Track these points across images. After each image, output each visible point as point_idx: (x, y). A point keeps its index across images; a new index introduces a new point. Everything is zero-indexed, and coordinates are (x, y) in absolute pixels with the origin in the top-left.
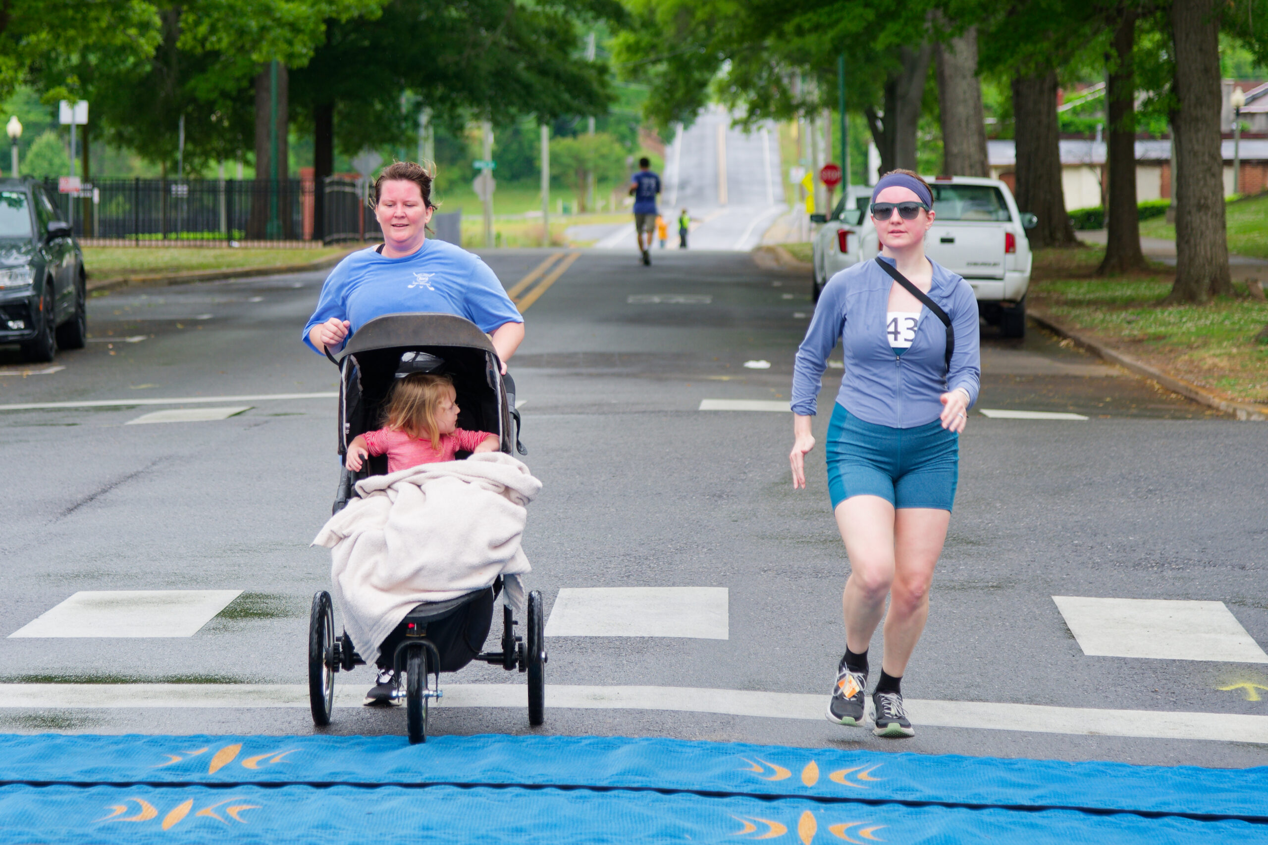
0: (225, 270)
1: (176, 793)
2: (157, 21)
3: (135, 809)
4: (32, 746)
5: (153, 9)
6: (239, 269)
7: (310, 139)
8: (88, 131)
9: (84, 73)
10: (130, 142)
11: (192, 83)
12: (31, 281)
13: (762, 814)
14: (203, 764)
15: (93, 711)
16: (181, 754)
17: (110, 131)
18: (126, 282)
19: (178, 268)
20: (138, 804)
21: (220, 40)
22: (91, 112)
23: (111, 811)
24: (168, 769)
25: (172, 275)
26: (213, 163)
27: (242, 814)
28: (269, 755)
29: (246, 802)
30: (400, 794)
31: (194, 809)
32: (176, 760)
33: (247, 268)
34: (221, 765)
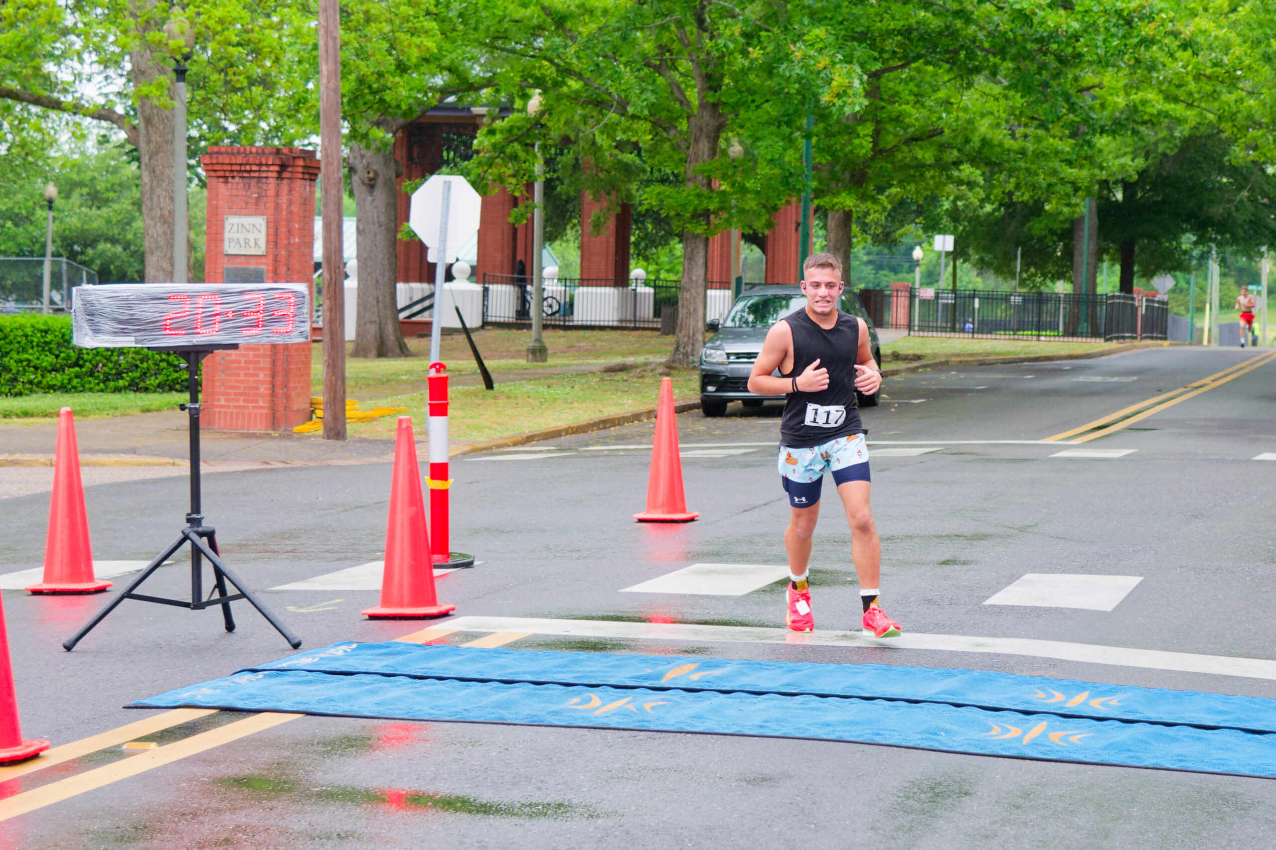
3: (586, 701)
8: (955, 255)
14: (662, 675)
15: (626, 639)
20: (591, 698)
22: (957, 242)
27: (653, 707)
28: (713, 672)
29: (665, 700)
30: (774, 700)
31: (627, 703)
32: (646, 672)
34: (675, 675)
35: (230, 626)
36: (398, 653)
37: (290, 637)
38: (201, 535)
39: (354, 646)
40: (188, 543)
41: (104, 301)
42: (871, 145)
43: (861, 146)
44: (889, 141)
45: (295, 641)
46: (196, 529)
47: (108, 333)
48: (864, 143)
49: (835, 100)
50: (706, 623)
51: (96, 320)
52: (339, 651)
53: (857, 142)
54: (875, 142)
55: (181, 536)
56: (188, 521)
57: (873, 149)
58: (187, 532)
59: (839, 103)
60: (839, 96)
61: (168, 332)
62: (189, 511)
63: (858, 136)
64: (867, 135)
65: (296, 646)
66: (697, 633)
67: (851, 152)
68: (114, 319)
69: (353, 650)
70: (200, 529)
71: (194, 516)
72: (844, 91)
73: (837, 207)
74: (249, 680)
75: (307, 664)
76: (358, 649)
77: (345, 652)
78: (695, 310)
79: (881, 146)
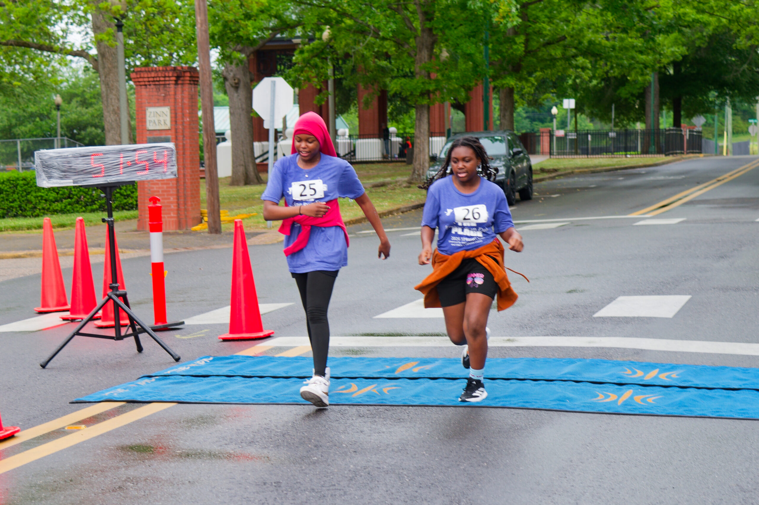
0: (617, 167)
1: (372, 381)
2: (589, 66)
3: (348, 388)
5: (587, 61)
6: (623, 166)
7: (672, 113)
8: (576, 111)
9: (575, 88)
10: (597, 115)
11: (618, 92)
12: (504, 173)
14: (394, 370)
16: (391, 366)
17: (587, 111)
18: (573, 173)
19: (597, 166)
20: (352, 385)
22: (576, 104)
23: (340, 388)
25: (592, 169)
26: (631, 124)
27: (389, 390)
28: (427, 366)
29: (396, 385)
32: (387, 368)
33: (626, 166)
34: (402, 370)
35: (140, 349)
37: (174, 355)
38: (119, 296)
40: (111, 301)
41: (53, 159)
42: (523, 49)
43: (518, 49)
44: (534, 45)
45: (178, 357)
46: (115, 292)
47: (57, 178)
48: (520, 47)
50: (424, 335)
52: (202, 362)
53: (515, 47)
54: (526, 47)
55: (107, 297)
56: (110, 288)
57: (525, 51)
58: (110, 294)
59: (504, 21)
60: (504, 18)
61: (93, 175)
62: (111, 282)
63: (515, 43)
64: (520, 43)
65: (177, 360)
67: (512, 53)
68: (60, 170)
69: (210, 361)
70: (118, 293)
71: (114, 285)
72: (507, 15)
73: (505, 86)
74: (147, 383)
75: (184, 371)
76: (214, 360)
77: (206, 362)
78: (424, 149)
79: (529, 49)
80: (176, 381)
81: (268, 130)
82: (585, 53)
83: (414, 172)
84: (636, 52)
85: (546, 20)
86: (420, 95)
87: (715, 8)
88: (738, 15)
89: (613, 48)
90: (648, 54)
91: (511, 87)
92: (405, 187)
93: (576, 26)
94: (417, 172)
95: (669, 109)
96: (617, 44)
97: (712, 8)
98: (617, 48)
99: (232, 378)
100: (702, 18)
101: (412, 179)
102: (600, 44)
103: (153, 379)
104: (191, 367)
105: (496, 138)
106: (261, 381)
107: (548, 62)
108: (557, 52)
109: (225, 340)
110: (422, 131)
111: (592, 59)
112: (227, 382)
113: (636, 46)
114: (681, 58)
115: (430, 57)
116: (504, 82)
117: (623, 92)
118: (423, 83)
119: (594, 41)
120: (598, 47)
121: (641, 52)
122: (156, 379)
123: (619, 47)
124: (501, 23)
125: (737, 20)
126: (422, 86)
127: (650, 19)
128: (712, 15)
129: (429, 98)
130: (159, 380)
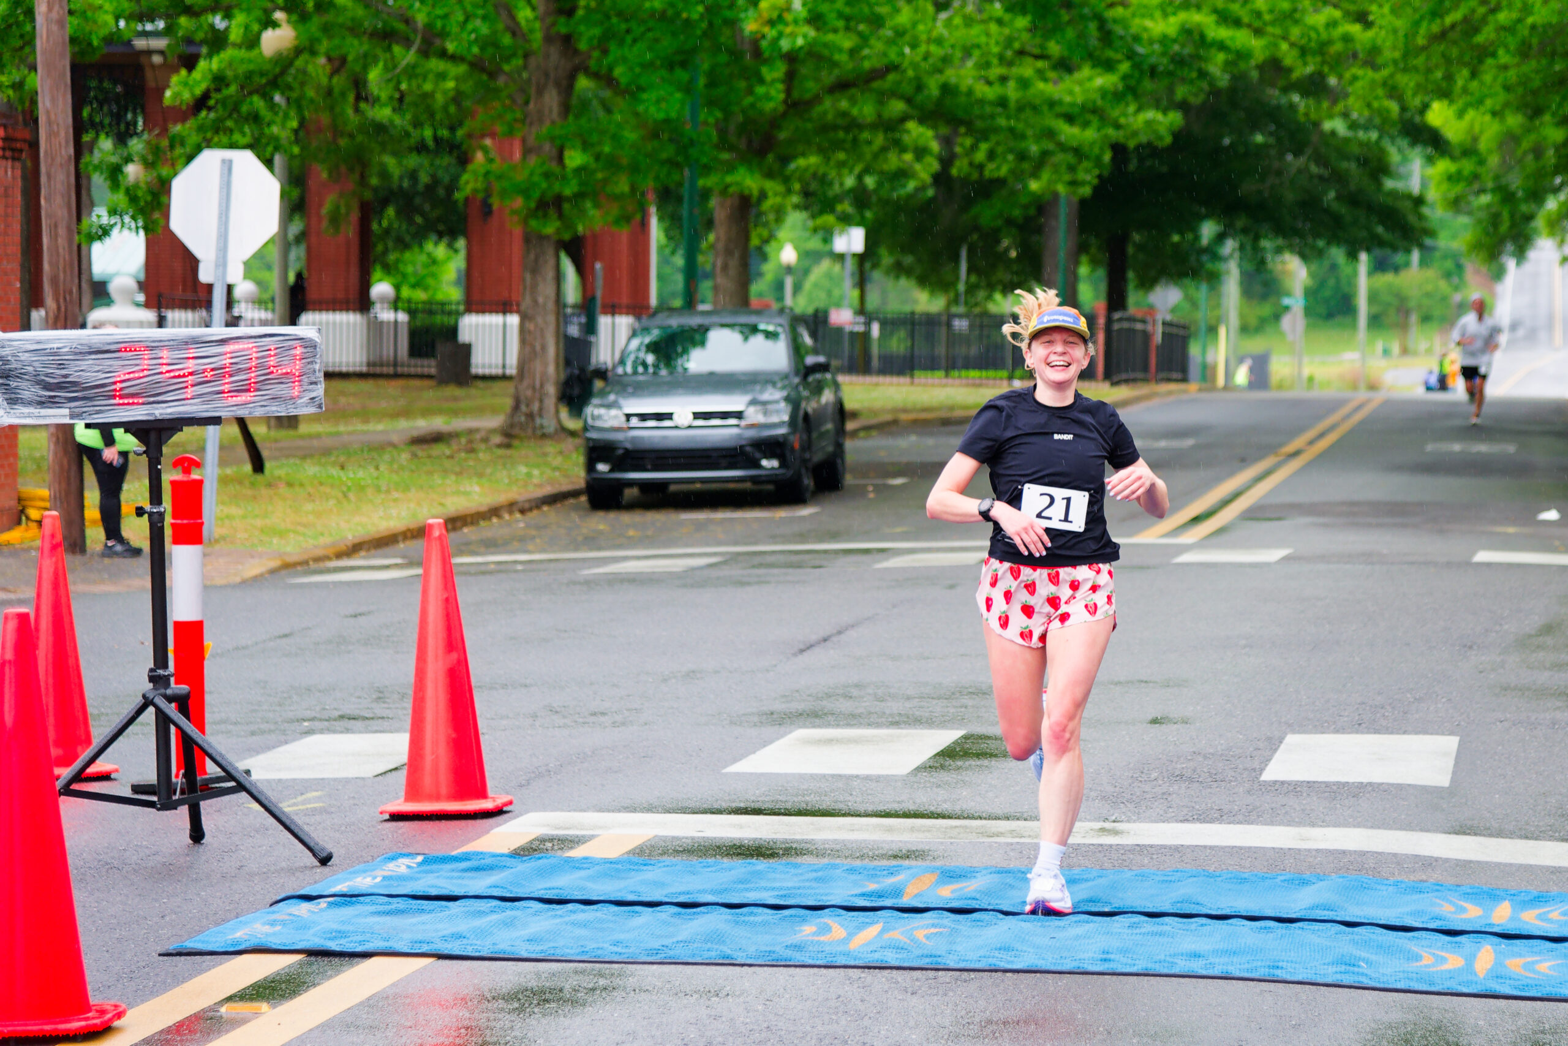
1: (867, 917)
2: (935, 146)
3: (826, 929)
4: (733, 872)
5: (930, 133)
7: (1102, 273)
8: (865, 260)
9: (861, 198)
10: (908, 272)
11: (974, 211)
12: (786, 418)
13: (1442, 948)
14: (898, 892)
15: (797, 841)
16: (878, 882)
17: (887, 259)
18: (895, 422)
20: (828, 925)
21: (998, 168)
22: (868, 240)
23: (801, 931)
24: (863, 895)
26: (998, 296)
27: (927, 937)
28: (964, 884)
29: (934, 926)
30: (1087, 922)
31: (883, 931)
32: (872, 887)
34: (916, 892)
35: (197, 834)
36: (490, 868)
37: (316, 848)
38: (170, 699)
39: (420, 859)
40: (151, 710)
41: (24, 357)
42: (782, 96)
43: (767, 97)
44: (810, 87)
45: (324, 854)
46: (162, 691)
47: (29, 403)
48: (773, 93)
49: (766, 30)
50: (887, 815)
51: (13, 384)
52: (401, 866)
53: (760, 90)
54: (788, 91)
55: (139, 700)
56: (152, 679)
57: (785, 102)
58: (150, 696)
59: (771, 33)
60: (771, 23)
61: (117, 401)
62: (152, 666)
63: (761, 81)
64: (774, 81)
65: (325, 861)
66: (890, 829)
67: (753, 106)
68: (39, 383)
69: (420, 864)
70: (169, 692)
71: (161, 672)
72: (780, 17)
73: (731, 190)
74: (309, 911)
75: (371, 887)
76: (425, 862)
77: (409, 867)
78: (544, 348)
79: (796, 94)
80: (381, 908)
81: (209, 287)
82: (929, 116)
83: (516, 407)
84: (1059, 116)
85: (841, 24)
86: (538, 208)
87: (1267, 17)
88: (1324, 36)
89: (1002, 102)
90: (1086, 125)
91: (747, 192)
92: (500, 446)
93: (933, 48)
94: (523, 408)
95: (1094, 263)
96: (1012, 91)
97: (1258, 14)
98: (1012, 105)
99: (516, 903)
100: (1232, 39)
101: (512, 426)
102: (970, 92)
103: (323, 903)
104: (384, 878)
105: (762, 327)
106: (590, 912)
107: (841, 134)
108: (865, 110)
109: (396, 817)
110: (541, 300)
111: (944, 130)
112: (509, 913)
113: (1060, 102)
114: (1168, 140)
115: (566, 109)
116: (729, 179)
117: (987, 214)
118: (547, 175)
119: (957, 86)
120: (963, 99)
121: (1070, 119)
122: (330, 904)
123: (1018, 101)
124: (763, 36)
125: (1322, 48)
126: (544, 185)
127: (1129, 39)
128: (1258, 32)
129: (561, 215)
130: (336, 904)
